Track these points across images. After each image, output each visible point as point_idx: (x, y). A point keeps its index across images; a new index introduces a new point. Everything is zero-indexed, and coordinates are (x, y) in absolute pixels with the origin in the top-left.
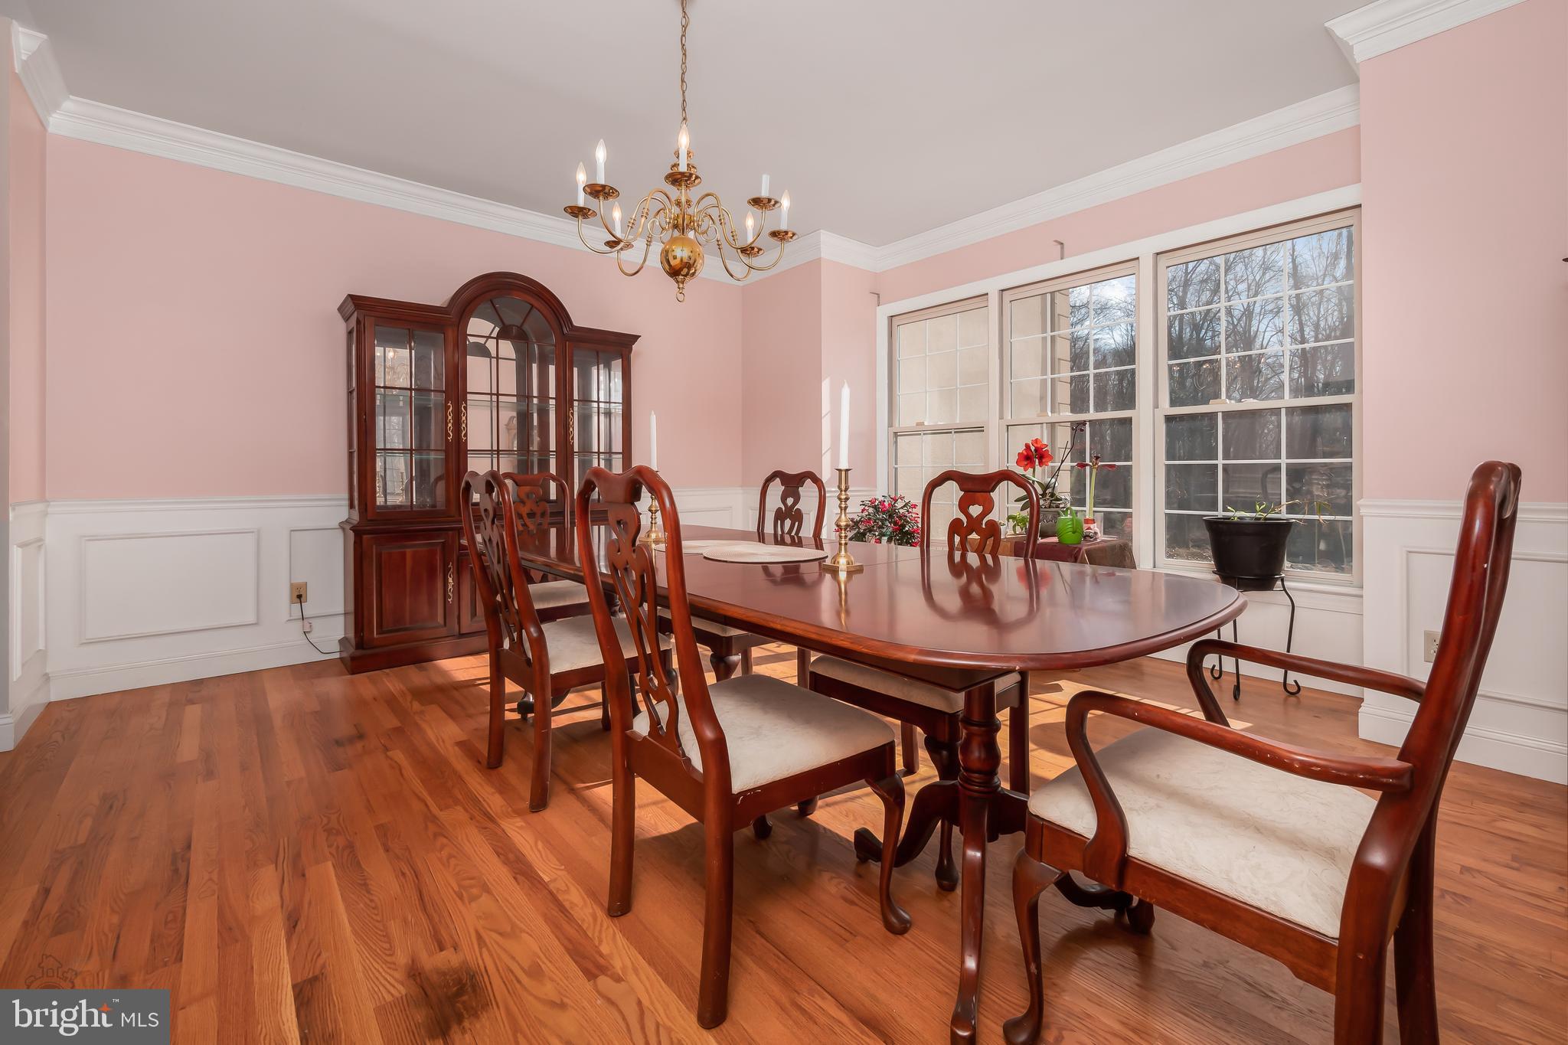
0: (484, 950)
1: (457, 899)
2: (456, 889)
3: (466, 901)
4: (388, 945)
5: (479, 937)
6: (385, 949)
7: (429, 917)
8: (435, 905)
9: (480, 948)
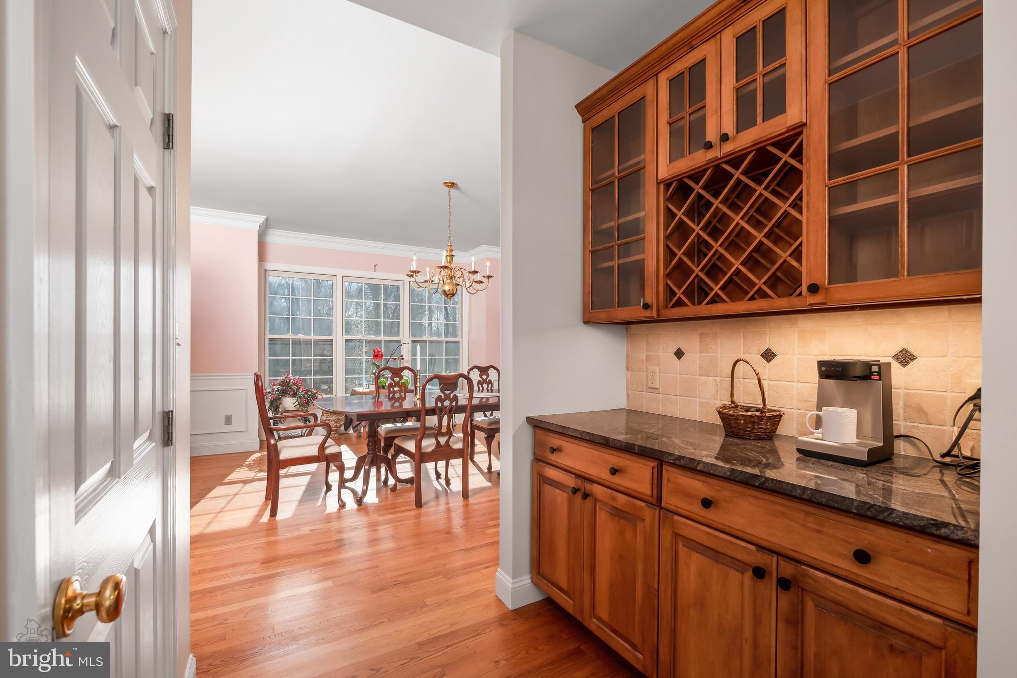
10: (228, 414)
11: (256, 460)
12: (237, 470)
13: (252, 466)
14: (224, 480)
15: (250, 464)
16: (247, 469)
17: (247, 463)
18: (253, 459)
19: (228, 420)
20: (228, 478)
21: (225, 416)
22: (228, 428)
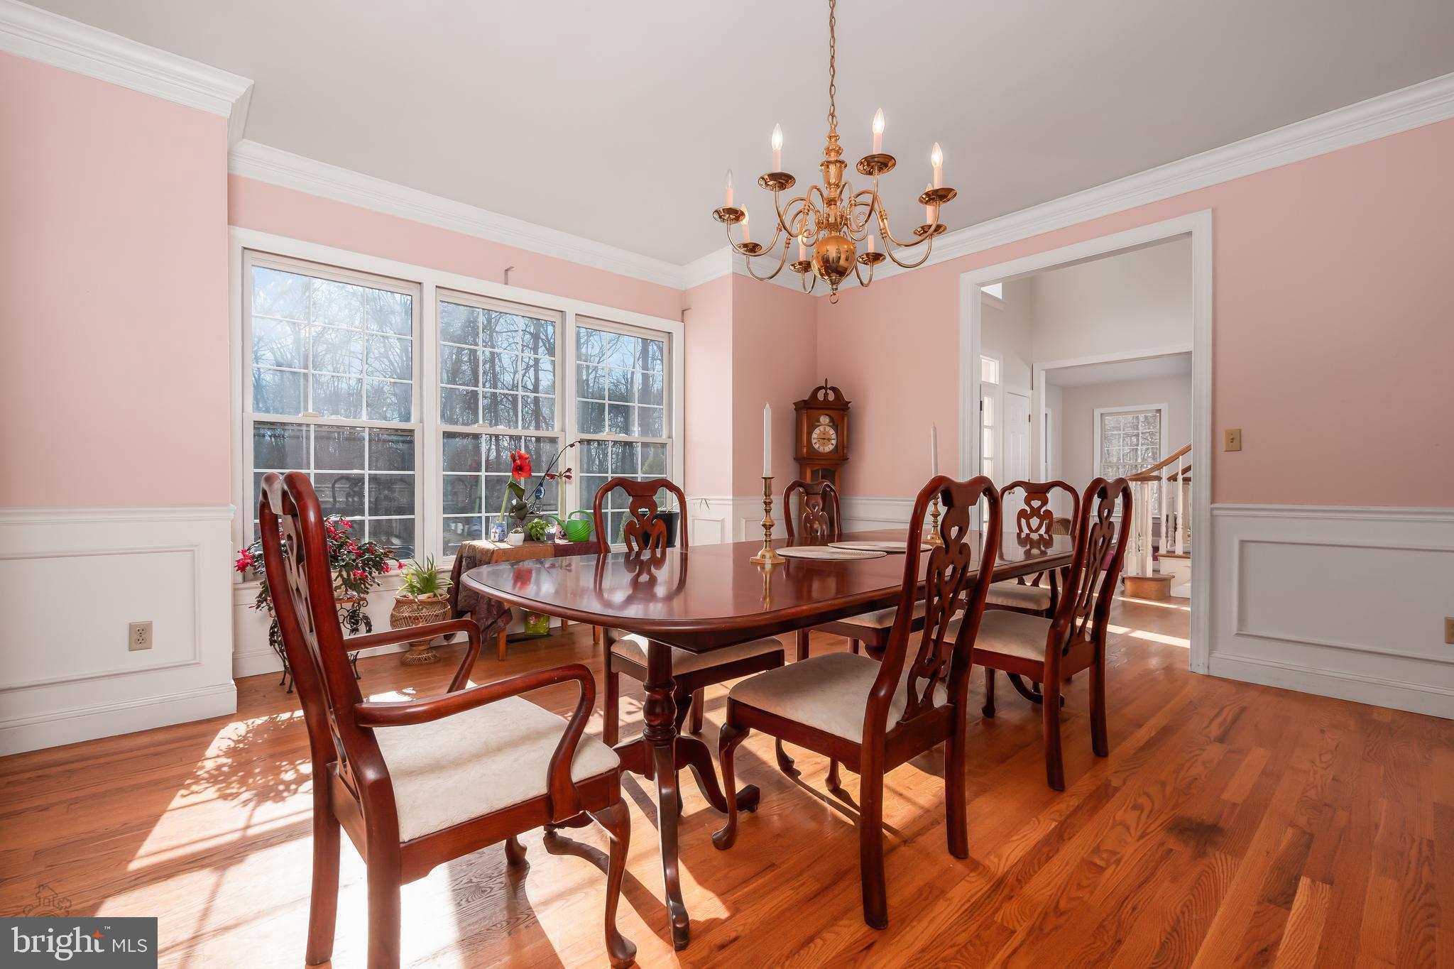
0: (1148, 831)
1: (1122, 864)
2: (1113, 867)
3: (1118, 856)
4: (1202, 878)
5: (1141, 837)
6: (1206, 877)
7: (1155, 869)
8: (1142, 871)
9: (1148, 834)
10: (140, 618)
11: (235, 748)
12: (177, 801)
13: (227, 776)
14: (131, 857)
15: (219, 768)
16: (211, 792)
17: (209, 765)
18: (224, 747)
19: (140, 637)
20: (148, 846)
21: (131, 626)
22: (141, 659)
